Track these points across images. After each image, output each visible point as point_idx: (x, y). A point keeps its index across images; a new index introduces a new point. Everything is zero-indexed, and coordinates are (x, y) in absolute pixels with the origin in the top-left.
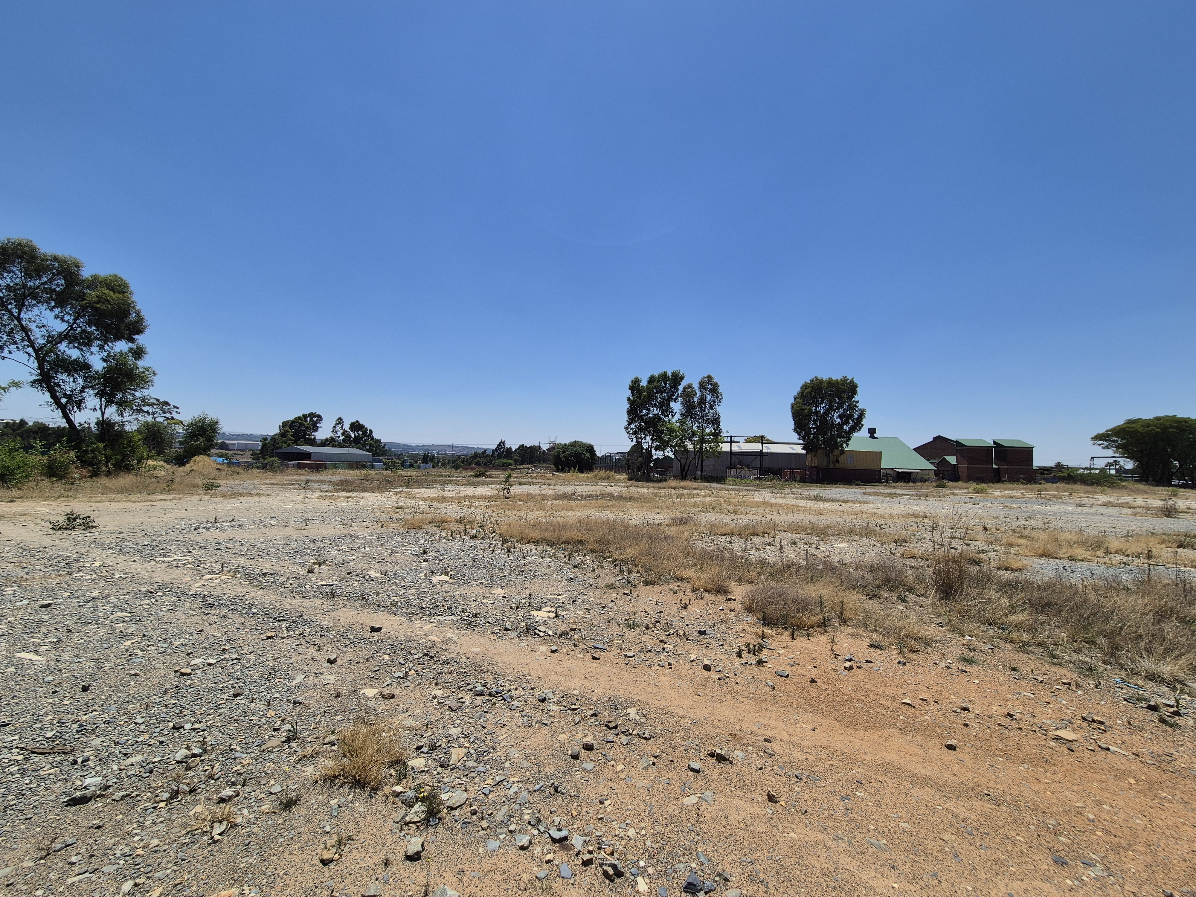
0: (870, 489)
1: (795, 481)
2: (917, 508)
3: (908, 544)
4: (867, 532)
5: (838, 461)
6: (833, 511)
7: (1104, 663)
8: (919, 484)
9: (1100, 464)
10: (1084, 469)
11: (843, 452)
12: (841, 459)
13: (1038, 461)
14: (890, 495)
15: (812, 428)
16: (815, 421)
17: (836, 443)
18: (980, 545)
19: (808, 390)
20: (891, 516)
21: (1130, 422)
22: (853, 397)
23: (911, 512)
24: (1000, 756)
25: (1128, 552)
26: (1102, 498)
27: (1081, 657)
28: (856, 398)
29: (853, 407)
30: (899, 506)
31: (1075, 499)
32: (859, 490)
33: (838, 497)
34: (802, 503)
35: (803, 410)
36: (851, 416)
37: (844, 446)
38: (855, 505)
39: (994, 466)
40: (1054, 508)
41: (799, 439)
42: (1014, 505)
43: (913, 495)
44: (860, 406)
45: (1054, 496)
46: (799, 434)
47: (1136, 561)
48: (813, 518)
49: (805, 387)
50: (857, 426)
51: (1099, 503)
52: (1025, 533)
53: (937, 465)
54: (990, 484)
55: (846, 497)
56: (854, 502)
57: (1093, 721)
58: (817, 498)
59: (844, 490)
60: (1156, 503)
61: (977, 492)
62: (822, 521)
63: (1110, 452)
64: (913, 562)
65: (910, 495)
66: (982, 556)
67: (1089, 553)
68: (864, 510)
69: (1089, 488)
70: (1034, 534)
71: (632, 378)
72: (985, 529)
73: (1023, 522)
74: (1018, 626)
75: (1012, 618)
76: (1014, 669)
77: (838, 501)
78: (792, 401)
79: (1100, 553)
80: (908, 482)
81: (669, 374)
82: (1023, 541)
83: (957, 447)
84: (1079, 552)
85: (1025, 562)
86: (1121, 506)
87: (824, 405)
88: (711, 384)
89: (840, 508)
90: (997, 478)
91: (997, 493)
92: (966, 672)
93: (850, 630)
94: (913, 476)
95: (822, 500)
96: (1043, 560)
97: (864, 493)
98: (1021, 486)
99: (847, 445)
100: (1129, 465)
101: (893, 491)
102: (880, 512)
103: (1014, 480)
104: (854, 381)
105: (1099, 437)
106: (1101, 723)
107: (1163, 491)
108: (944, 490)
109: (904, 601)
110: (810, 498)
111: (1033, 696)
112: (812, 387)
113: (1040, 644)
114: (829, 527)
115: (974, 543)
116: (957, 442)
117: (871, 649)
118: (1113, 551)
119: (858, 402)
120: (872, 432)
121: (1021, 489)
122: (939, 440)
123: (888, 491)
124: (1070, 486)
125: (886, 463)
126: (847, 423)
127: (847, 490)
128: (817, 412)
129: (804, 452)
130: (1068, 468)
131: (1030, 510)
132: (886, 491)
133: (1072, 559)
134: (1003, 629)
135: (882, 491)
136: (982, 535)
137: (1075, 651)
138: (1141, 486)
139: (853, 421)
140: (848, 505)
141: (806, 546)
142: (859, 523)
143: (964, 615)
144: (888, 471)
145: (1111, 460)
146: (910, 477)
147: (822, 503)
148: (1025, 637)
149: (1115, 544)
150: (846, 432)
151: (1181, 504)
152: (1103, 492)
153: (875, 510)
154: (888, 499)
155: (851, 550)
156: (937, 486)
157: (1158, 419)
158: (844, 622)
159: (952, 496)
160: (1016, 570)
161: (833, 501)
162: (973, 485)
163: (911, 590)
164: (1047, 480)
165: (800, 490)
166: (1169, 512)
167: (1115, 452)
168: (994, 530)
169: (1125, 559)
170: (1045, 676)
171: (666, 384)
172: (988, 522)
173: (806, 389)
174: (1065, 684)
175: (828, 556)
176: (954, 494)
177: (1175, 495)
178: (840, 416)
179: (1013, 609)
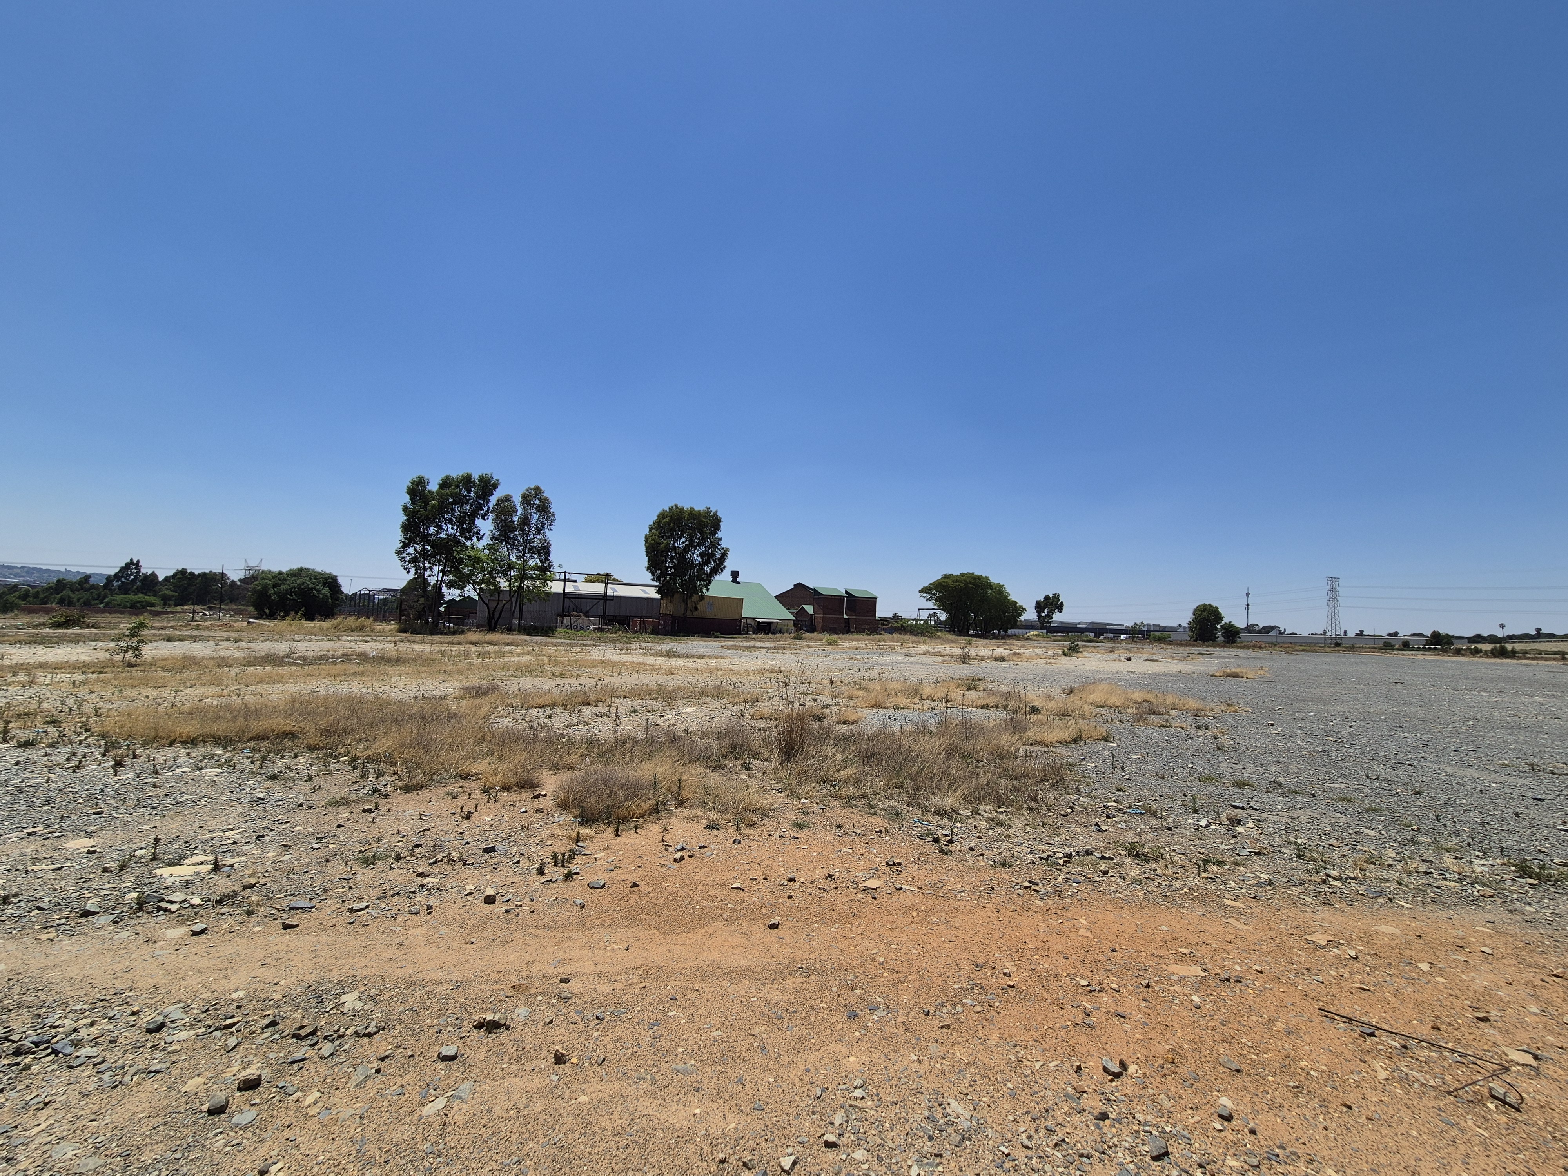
0: (729, 642)
1: (646, 633)
2: (774, 663)
3: (759, 704)
4: (719, 692)
5: (696, 609)
6: (685, 669)
7: (908, 805)
8: (778, 635)
9: (924, 615)
10: (913, 620)
11: (702, 597)
12: (700, 606)
13: (880, 612)
14: (749, 648)
15: (669, 567)
16: (672, 558)
17: (696, 586)
18: (825, 699)
19: (666, 520)
20: (747, 672)
21: (946, 577)
22: (716, 533)
23: (766, 668)
24: (817, 922)
25: (935, 698)
26: (924, 648)
27: (892, 803)
28: (719, 535)
29: (715, 545)
30: (756, 660)
31: (904, 650)
32: (717, 644)
33: (693, 652)
34: (650, 660)
35: (660, 544)
36: (713, 555)
37: (704, 591)
38: (711, 661)
39: (845, 617)
40: (888, 659)
41: (653, 580)
42: (858, 657)
43: (771, 648)
44: (724, 544)
45: (890, 647)
46: (653, 574)
47: (940, 704)
48: (661, 679)
49: (662, 515)
50: (719, 568)
51: (921, 652)
52: (864, 684)
53: (797, 615)
54: (841, 635)
55: (702, 651)
56: (710, 657)
57: (894, 864)
58: (670, 654)
59: (701, 643)
60: (958, 651)
61: (829, 644)
62: (671, 682)
63: (930, 604)
64: (762, 724)
65: (768, 648)
66: (826, 711)
67: (908, 701)
68: (719, 667)
69: (915, 638)
70: (871, 685)
71: (413, 476)
72: (832, 682)
73: (864, 674)
74: (847, 781)
75: (843, 773)
76: (839, 826)
77: (693, 657)
78: (647, 531)
79: (916, 700)
80: (768, 634)
81: (476, 477)
82: (861, 693)
83: (813, 595)
84: (902, 700)
85: (860, 714)
86: (934, 654)
87: (683, 540)
88: (539, 500)
89: (694, 666)
90: (846, 629)
91: (846, 644)
92: (797, 838)
93: (686, 812)
94: (773, 627)
95: (675, 656)
96: (874, 711)
97: (722, 647)
98: (866, 637)
99: (708, 590)
100: (943, 616)
101: (752, 643)
102: (736, 668)
103: (860, 631)
104: (719, 514)
105: (925, 590)
106: (899, 864)
107: (963, 640)
108: (801, 642)
109: (748, 769)
110: (660, 654)
111: (851, 851)
112: (671, 517)
113: (863, 797)
114: (679, 688)
115: (820, 697)
116: (814, 590)
117: (707, 832)
118: (925, 697)
119: (720, 539)
120: (735, 575)
121: (865, 640)
122: (799, 586)
123: (747, 644)
124: (902, 636)
125: (748, 612)
126: (708, 563)
127: (704, 643)
128: (674, 548)
129: (658, 596)
130: (902, 619)
131: (870, 661)
132: (745, 644)
133: (896, 708)
134: (834, 786)
135: (741, 644)
136: (828, 689)
137: (888, 798)
138: (950, 636)
139: (715, 561)
140: (704, 661)
141: (649, 714)
142: (712, 682)
143: (802, 776)
144: (749, 621)
145: (932, 612)
146: (770, 628)
147: (675, 659)
148: (852, 791)
149: (927, 690)
150: (706, 574)
151: (973, 652)
152: (924, 642)
153: (731, 666)
154: (746, 653)
155: (700, 715)
156: (795, 638)
157: (962, 575)
158: (681, 804)
159: (807, 649)
160: (852, 723)
161: (687, 657)
162: (826, 636)
163: (756, 756)
164: (886, 631)
165: (650, 644)
166: (965, 659)
167: (935, 605)
168: (839, 683)
169: (933, 703)
170: (864, 828)
171: (469, 491)
172: (835, 676)
173: (664, 518)
174: (877, 832)
175: (673, 725)
176: (809, 646)
177: (970, 644)
178: (701, 555)
179: (844, 763)
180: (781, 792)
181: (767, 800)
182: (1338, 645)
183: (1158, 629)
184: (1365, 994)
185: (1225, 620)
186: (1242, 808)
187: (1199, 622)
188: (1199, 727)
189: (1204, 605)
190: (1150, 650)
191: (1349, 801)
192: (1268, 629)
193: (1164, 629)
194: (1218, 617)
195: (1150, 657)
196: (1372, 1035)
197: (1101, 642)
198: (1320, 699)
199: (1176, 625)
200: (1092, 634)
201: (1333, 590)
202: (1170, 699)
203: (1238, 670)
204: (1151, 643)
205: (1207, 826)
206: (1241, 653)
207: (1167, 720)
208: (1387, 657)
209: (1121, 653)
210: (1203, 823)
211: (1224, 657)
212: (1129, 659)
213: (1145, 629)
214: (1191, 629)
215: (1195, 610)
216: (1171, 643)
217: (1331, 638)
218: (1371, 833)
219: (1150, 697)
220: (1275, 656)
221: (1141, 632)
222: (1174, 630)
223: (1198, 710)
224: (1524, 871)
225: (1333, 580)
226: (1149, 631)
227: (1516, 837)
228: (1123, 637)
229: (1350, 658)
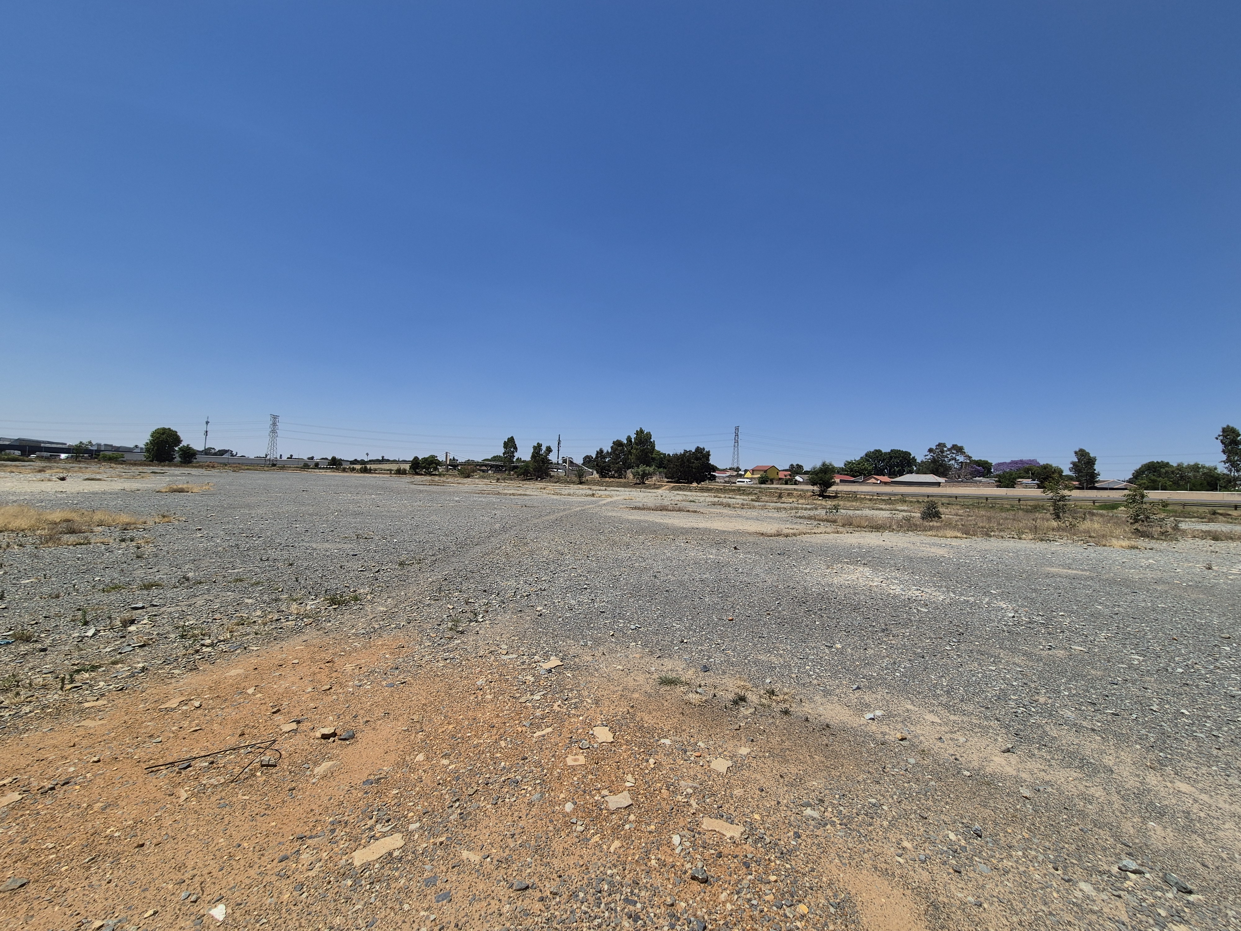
183: (110, 448)
184: (196, 734)
185: (184, 443)
186: (143, 608)
187: (157, 443)
188: (123, 540)
189: (164, 429)
190: (93, 469)
191: (241, 581)
192: (222, 452)
193: (117, 449)
194: (177, 440)
195: (93, 476)
196: (189, 766)
197: (31, 461)
199: (132, 446)
200: (18, 453)
201: (274, 424)
202: (98, 516)
203: (185, 486)
204: (99, 462)
205: (94, 635)
206: (194, 471)
207: (86, 538)
208: (305, 474)
209: (53, 473)
210: (90, 633)
211: (177, 476)
212: (63, 479)
213: (95, 448)
214: (148, 450)
215: (154, 433)
216: (123, 462)
217: (269, 460)
218: (250, 601)
219: (74, 516)
221: (87, 451)
222: (129, 450)
223: (127, 524)
224: (333, 601)
225: (275, 417)
226: (98, 451)
227: (337, 581)
228: (63, 456)
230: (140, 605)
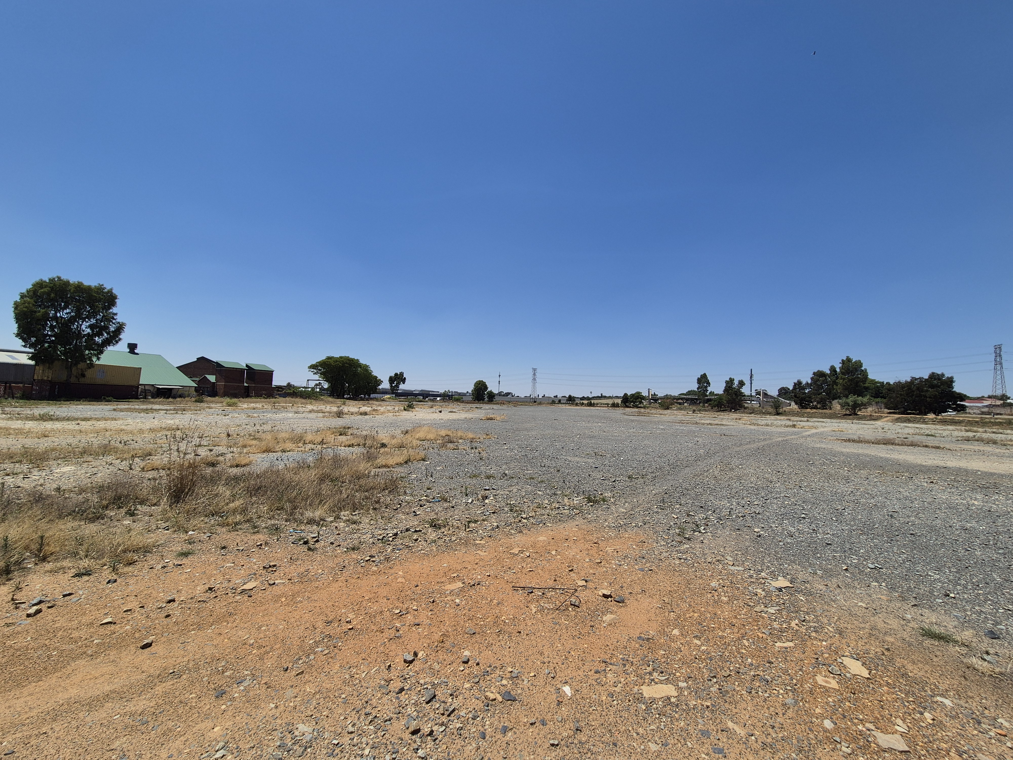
0: (123, 406)
1: (13, 398)
2: (172, 422)
3: (152, 457)
4: (106, 450)
5: (83, 375)
6: (64, 431)
8: (178, 399)
9: (312, 384)
10: (303, 388)
11: (92, 365)
12: (89, 373)
13: (277, 381)
14: (146, 411)
15: (47, 335)
16: (52, 327)
17: (83, 355)
18: (222, 449)
19: (46, 290)
20: (141, 431)
21: (329, 358)
22: (110, 308)
23: (163, 426)
25: (315, 442)
26: (310, 407)
27: (273, 522)
28: (114, 310)
29: (110, 318)
30: (153, 420)
31: (295, 409)
32: (109, 407)
33: (79, 415)
34: (17, 424)
35: (35, 312)
36: (106, 328)
37: (94, 359)
38: (99, 423)
39: (245, 384)
40: (280, 416)
41: (25, 346)
42: (255, 415)
43: (170, 410)
44: (119, 319)
45: (283, 407)
46: (24, 340)
47: (319, 446)
48: (29, 442)
49: (40, 285)
50: (113, 339)
51: (308, 410)
52: (257, 435)
53: (199, 383)
54: (241, 399)
55: (88, 414)
56: (98, 419)
57: (270, 566)
58: (44, 418)
59: (88, 407)
60: (335, 409)
61: (229, 406)
62: (43, 445)
63: (317, 377)
64: (150, 475)
65: (167, 410)
66: (221, 458)
67: (294, 445)
68: (108, 428)
69: (303, 401)
70: (263, 436)
72: (229, 435)
73: (258, 428)
74: (234, 511)
75: (232, 505)
76: (224, 548)
77: (77, 419)
79: (301, 445)
80: (168, 398)
82: (254, 442)
83: (217, 368)
84: (289, 445)
85: (251, 458)
86: (318, 412)
87: (68, 311)
89: (77, 427)
90: (246, 394)
91: (245, 406)
92: (181, 565)
93: (49, 566)
94: (174, 392)
95: (52, 420)
96: (265, 455)
97: (114, 410)
98: (263, 400)
99: (98, 359)
100: (326, 385)
101: (149, 406)
102: (129, 428)
103: (258, 395)
104: (114, 291)
105: (312, 367)
106: (274, 566)
107: (339, 401)
108: (202, 404)
109: (132, 514)
110: (33, 418)
111: (233, 565)
112: (52, 288)
113: (248, 521)
114: (53, 450)
115: (216, 448)
116: (217, 363)
117: (75, 579)
118: (307, 442)
119: (116, 314)
120: (132, 348)
121: (262, 402)
122: (202, 360)
123: (144, 407)
124: (293, 399)
125: (144, 380)
126: (99, 334)
127: (92, 407)
128: (55, 318)
129: (32, 363)
130: (294, 387)
131: (265, 418)
132: (142, 407)
133: (284, 451)
134: (222, 517)
135: (137, 407)
136: (225, 441)
137: (270, 519)
138: (330, 399)
139: (108, 334)
140: (90, 423)
141: (7, 478)
142: (96, 442)
143: (191, 513)
144: (147, 388)
145: (317, 382)
146: (171, 393)
147: (51, 422)
148: (238, 518)
149: (309, 437)
150: (97, 344)
151: (345, 409)
152: (311, 403)
153: (123, 427)
154: (142, 415)
155: (79, 473)
156: (196, 401)
157: (341, 357)
158: (44, 559)
159: (208, 410)
160: (244, 466)
161: (68, 419)
162: (228, 400)
163: (142, 503)
164: (281, 396)
165: (18, 409)
166: (340, 414)
167: (320, 377)
168: (235, 436)
169: (313, 446)
170: (246, 545)
172: (232, 431)
173: (41, 288)
174: (258, 546)
175: (41, 485)
176: (210, 408)
177: (344, 404)
178: (91, 327)
179: (233, 497)
180: (168, 530)
181: (150, 539)
182: (535, 402)
183: (456, 394)
184: (531, 573)
185: (489, 390)
186: (489, 490)
187: (477, 390)
188: (472, 448)
189: (480, 381)
190: (453, 406)
191: (533, 479)
192: (508, 394)
193: (460, 394)
194: (486, 388)
195: (451, 410)
196: (532, 592)
197: (427, 402)
198: (526, 429)
199: (465, 392)
200: (422, 397)
201: (534, 374)
202: (459, 434)
203: (493, 416)
204: (453, 402)
205: (472, 502)
206: (495, 407)
207: (457, 446)
208: (553, 407)
209: (436, 408)
210: (470, 501)
211: (487, 409)
212: (440, 412)
213: (450, 394)
214: (473, 394)
215: (475, 384)
216: (463, 402)
217: (532, 398)
218: (540, 493)
219: (449, 433)
220: (510, 408)
221: (448, 396)
222: (464, 395)
223: (473, 439)
224: (589, 500)
225: (535, 370)
226: (452, 395)
227: (588, 485)
228: (438, 399)
229: (540, 408)
230: (488, 488)
